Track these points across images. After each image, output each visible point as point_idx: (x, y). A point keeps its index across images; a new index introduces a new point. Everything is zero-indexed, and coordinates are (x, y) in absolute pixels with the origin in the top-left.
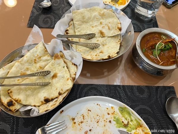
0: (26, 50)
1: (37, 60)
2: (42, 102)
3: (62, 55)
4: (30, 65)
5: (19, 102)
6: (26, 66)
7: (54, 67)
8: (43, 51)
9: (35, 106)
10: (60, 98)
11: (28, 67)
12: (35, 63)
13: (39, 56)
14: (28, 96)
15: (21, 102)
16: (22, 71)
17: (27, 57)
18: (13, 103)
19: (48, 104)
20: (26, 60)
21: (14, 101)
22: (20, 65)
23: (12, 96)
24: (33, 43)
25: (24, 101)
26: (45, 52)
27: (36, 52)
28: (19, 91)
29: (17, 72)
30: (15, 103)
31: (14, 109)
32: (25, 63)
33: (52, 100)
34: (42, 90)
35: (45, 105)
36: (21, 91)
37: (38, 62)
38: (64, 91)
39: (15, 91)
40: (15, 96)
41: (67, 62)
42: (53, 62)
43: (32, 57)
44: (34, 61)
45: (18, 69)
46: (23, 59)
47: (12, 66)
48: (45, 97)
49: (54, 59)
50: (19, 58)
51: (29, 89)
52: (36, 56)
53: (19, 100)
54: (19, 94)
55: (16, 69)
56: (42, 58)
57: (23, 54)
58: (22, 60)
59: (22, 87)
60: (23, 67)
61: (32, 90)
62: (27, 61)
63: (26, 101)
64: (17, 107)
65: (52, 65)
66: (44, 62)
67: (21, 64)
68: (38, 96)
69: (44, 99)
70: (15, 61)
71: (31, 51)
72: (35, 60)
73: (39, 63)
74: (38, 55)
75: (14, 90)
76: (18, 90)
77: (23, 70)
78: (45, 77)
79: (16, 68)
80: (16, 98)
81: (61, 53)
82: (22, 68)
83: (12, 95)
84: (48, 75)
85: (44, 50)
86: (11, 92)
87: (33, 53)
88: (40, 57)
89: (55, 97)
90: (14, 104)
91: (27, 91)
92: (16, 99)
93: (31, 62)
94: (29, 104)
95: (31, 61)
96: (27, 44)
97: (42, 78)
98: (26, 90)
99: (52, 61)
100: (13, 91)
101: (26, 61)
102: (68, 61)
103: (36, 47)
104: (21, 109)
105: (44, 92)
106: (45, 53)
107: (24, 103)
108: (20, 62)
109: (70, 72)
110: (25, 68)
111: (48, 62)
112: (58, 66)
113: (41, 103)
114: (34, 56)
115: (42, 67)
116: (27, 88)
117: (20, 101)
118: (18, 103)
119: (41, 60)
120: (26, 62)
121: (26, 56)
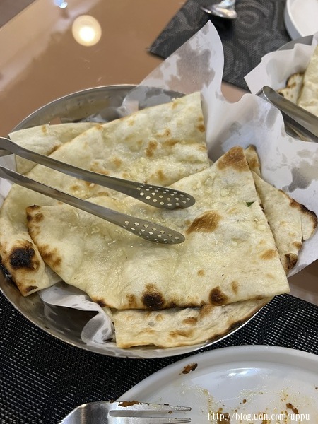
0: (136, 104)
1: (159, 146)
2: (132, 298)
3: (254, 161)
4: (130, 156)
5: (51, 263)
6: (118, 153)
7: (210, 190)
8: (192, 125)
9: (101, 304)
10: (214, 317)
11: (120, 158)
12: (149, 154)
13: (173, 136)
14: (88, 255)
15: (57, 269)
16: (97, 164)
17: (132, 123)
18: (34, 260)
19: (153, 317)
20: (126, 135)
21: (38, 255)
22: (100, 140)
23: (38, 233)
24: (167, 88)
25: (70, 270)
26: (195, 131)
27: (168, 119)
28: (64, 224)
29: (81, 159)
30: (38, 264)
31: (27, 284)
32: (119, 141)
33: (174, 307)
34: (146, 254)
35: (138, 315)
36: (73, 229)
37: (160, 156)
38: (243, 294)
39: (52, 219)
40: (47, 239)
41: (264, 190)
42: (213, 175)
43: (147, 129)
44: (147, 146)
45: (89, 152)
46: (115, 126)
47: (73, 136)
48: (149, 287)
49: (221, 166)
50: (102, 121)
51: (102, 234)
52: (161, 132)
53: (54, 259)
54: (62, 235)
55: (85, 148)
56: (178, 146)
57: (123, 110)
58: (113, 129)
59: (82, 217)
60: (106, 153)
61: (107, 239)
62: (127, 139)
63: (77, 270)
64: (39, 279)
65: (203, 183)
66: (180, 164)
67: (105, 138)
68: (123, 270)
69: (146, 290)
70: (87, 124)
71: (154, 111)
72: (153, 145)
73: (161, 162)
74: (168, 133)
75: (52, 215)
76: (62, 220)
77: (101, 162)
78: (164, 214)
79: (83, 145)
80: (47, 247)
81: (253, 154)
82: (102, 154)
83: (38, 228)
84: (178, 212)
85: (198, 124)
86: (39, 218)
87: (156, 118)
88: (172, 143)
89: (187, 301)
90: (35, 266)
91: (90, 235)
92: (48, 251)
93: (137, 147)
94: (82, 288)
95: (140, 143)
96: (148, 82)
97: (154, 212)
98: (89, 230)
99: (209, 170)
100: (45, 217)
101: (122, 135)
102: (272, 188)
103: (175, 105)
104: (48, 291)
105: (150, 266)
106: (193, 134)
107: (67, 276)
108: (105, 130)
109: (273, 230)
110: (111, 158)
111: (194, 167)
112: (225, 192)
113: (125, 302)
114: (154, 130)
115: (168, 176)
116: (95, 226)
117: (58, 262)
118: (46, 265)
119: (169, 154)
120: (123, 138)
121: (131, 118)
